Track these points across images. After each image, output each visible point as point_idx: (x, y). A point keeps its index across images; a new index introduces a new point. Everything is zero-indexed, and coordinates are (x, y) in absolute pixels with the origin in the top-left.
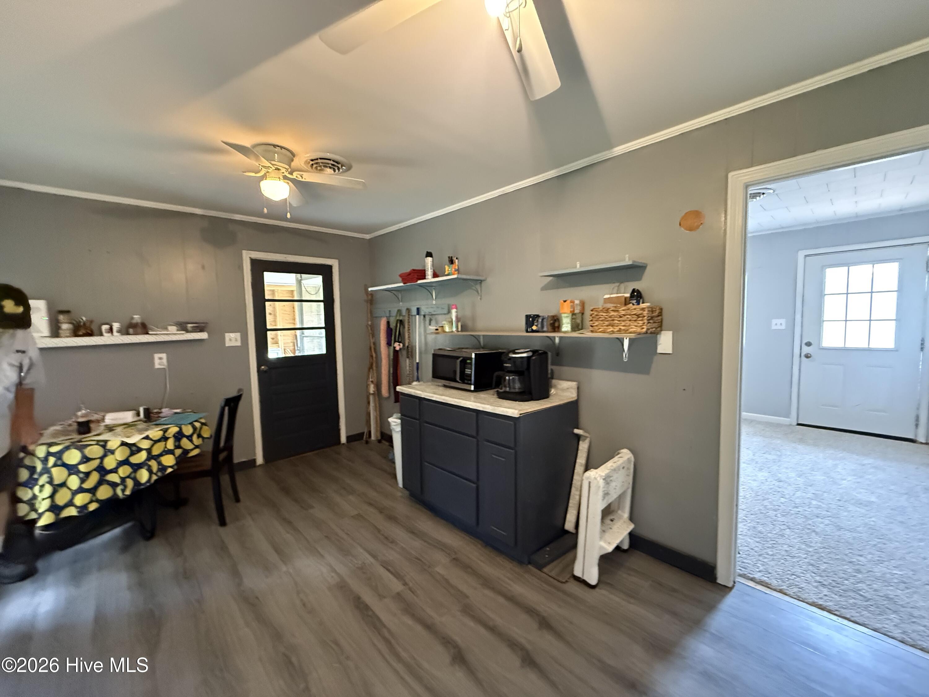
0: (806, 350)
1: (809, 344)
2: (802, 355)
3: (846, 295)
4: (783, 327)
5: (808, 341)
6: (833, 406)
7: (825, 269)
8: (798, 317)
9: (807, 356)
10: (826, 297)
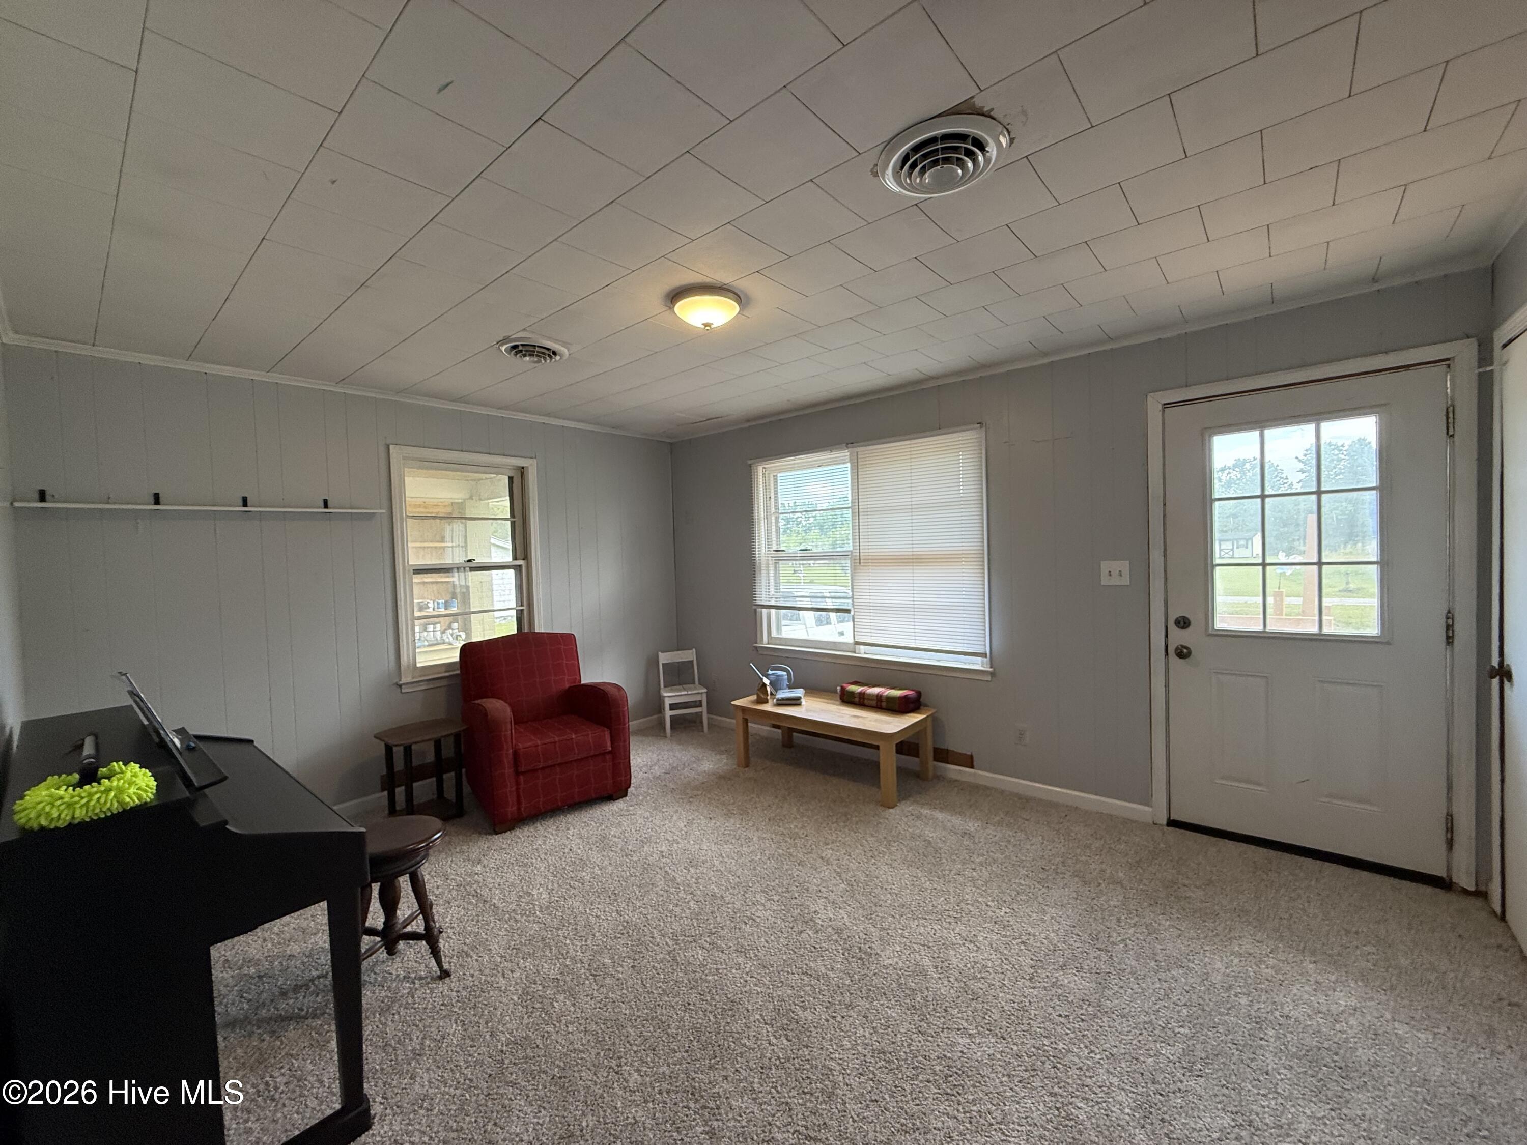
0: (1178, 637)
1: (1183, 623)
2: (1171, 650)
3: (1259, 500)
4: (1126, 581)
5: (1182, 615)
6: (1247, 781)
7: (1210, 436)
8: (1156, 556)
9: (1183, 653)
10: (1217, 504)
